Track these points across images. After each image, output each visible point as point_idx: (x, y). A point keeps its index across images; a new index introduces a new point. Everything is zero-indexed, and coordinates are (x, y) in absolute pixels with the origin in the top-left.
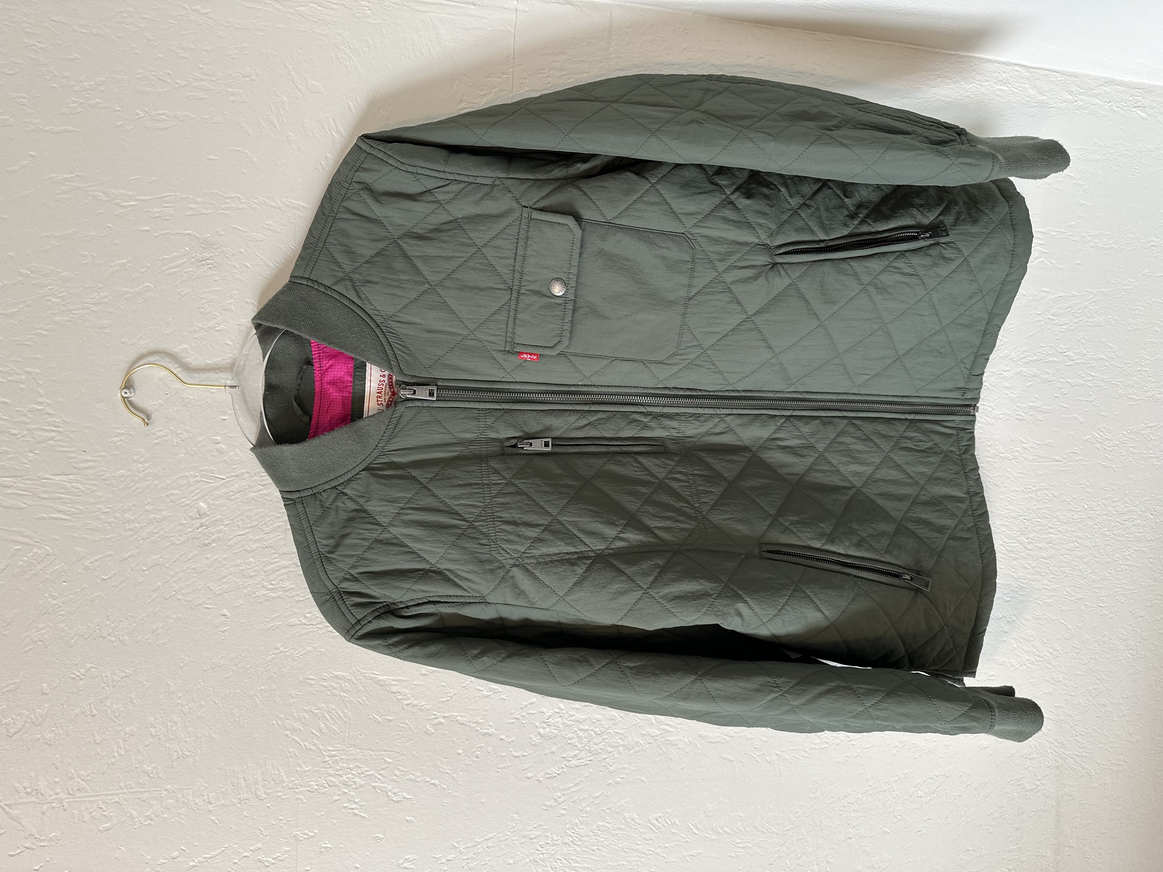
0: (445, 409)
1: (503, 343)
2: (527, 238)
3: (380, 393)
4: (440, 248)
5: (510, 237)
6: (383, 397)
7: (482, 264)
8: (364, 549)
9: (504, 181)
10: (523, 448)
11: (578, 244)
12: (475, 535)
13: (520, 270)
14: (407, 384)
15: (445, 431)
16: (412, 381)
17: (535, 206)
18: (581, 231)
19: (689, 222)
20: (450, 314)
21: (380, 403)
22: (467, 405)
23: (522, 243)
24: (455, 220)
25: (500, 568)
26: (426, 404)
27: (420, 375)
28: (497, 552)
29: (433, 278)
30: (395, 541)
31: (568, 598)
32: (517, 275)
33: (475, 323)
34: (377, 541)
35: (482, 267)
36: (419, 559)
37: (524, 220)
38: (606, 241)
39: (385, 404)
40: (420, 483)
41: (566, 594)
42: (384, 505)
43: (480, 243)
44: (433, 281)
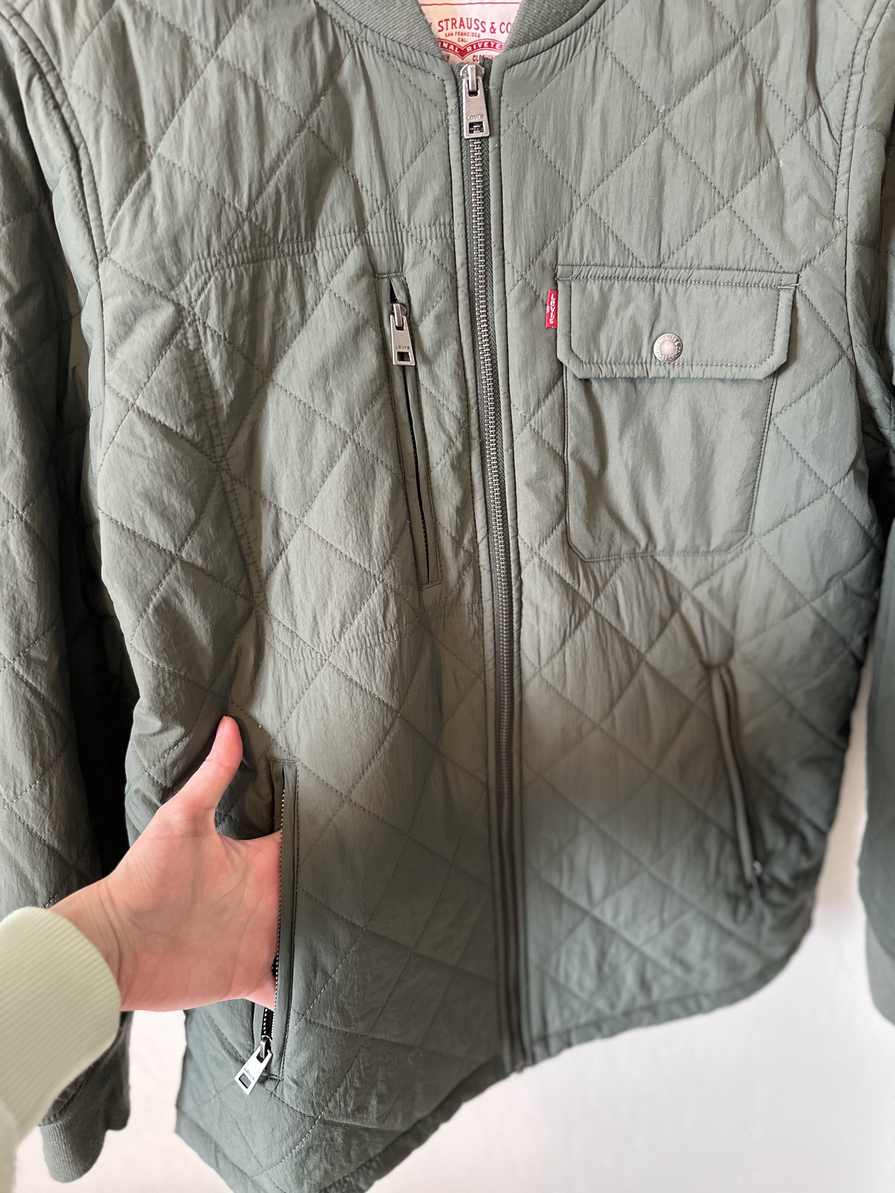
0: (446, 157)
1: (570, 259)
2: (746, 285)
3: (462, 24)
4: (730, 128)
5: (748, 257)
6: (454, 30)
7: (702, 209)
8: (168, 18)
9: (840, 238)
10: (393, 314)
11: (740, 374)
12: (224, 226)
13: (693, 278)
14: (486, 79)
15: (407, 160)
16: (491, 87)
17: (798, 296)
18: (761, 377)
19: (769, 542)
20: (615, 157)
21: (444, 24)
22: (457, 200)
23: (739, 277)
24: (773, 153)
25: (169, 280)
26: (452, 119)
27: (503, 105)
28: (199, 272)
29: (676, 120)
30: (190, 73)
31: (133, 415)
32: (684, 274)
33: (601, 205)
34: (186, 42)
35: (696, 211)
36: (162, 121)
37: (777, 277)
38: (742, 418)
39: (442, 35)
40: (308, 114)
41: (141, 413)
42: (256, 46)
43: (737, 203)
44: (671, 120)
